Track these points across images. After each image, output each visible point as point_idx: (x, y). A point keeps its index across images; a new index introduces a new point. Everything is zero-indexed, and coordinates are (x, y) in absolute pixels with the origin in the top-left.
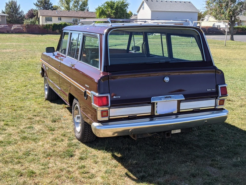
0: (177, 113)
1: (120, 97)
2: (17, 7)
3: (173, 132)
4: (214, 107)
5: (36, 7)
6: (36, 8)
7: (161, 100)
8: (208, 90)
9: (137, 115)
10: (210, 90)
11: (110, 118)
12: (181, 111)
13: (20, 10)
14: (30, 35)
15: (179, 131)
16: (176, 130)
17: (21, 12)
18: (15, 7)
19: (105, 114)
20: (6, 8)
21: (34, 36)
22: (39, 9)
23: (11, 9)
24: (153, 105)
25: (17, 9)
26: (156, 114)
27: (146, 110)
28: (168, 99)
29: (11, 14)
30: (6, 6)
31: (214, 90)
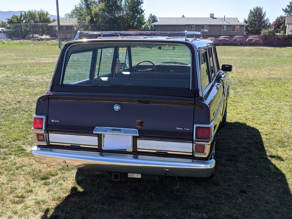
0: (133, 152)
1: (58, 121)
2: (263, 15)
3: (130, 175)
4: (191, 154)
5: (285, 13)
6: (285, 15)
7: (106, 132)
8: (179, 129)
9: (81, 146)
10: (181, 129)
11: (50, 143)
12: (138, 150)
13: (265, 18)
14: (266, 47)
15: (139, 176)
16: (135, 174)
17: (266, 20)
18: (260, 14)
19: (41, 138)
20: (249, 16)
21: (270, 49)
22: (288, 16)
23: (255, 17)
24: (100, 137)
25: (262, 17)
26: (103, 148)
27: (91, 141)
28: (115, 131)
29: (254, 23)
30: (250, 14)
31: (187, 129)
